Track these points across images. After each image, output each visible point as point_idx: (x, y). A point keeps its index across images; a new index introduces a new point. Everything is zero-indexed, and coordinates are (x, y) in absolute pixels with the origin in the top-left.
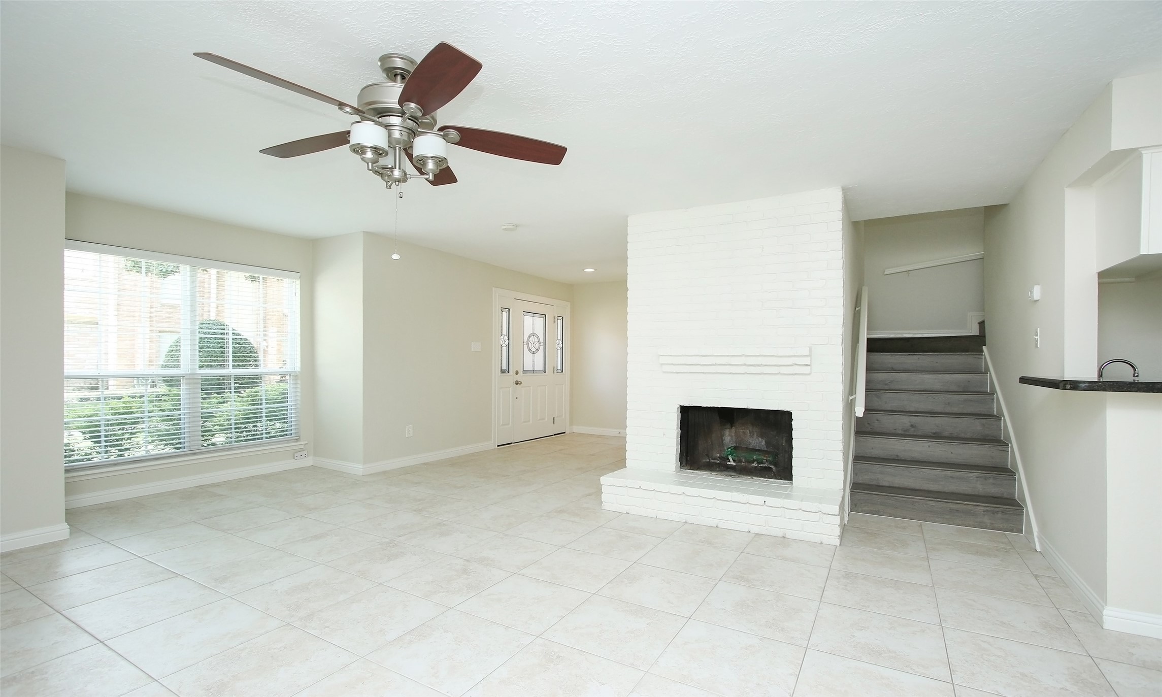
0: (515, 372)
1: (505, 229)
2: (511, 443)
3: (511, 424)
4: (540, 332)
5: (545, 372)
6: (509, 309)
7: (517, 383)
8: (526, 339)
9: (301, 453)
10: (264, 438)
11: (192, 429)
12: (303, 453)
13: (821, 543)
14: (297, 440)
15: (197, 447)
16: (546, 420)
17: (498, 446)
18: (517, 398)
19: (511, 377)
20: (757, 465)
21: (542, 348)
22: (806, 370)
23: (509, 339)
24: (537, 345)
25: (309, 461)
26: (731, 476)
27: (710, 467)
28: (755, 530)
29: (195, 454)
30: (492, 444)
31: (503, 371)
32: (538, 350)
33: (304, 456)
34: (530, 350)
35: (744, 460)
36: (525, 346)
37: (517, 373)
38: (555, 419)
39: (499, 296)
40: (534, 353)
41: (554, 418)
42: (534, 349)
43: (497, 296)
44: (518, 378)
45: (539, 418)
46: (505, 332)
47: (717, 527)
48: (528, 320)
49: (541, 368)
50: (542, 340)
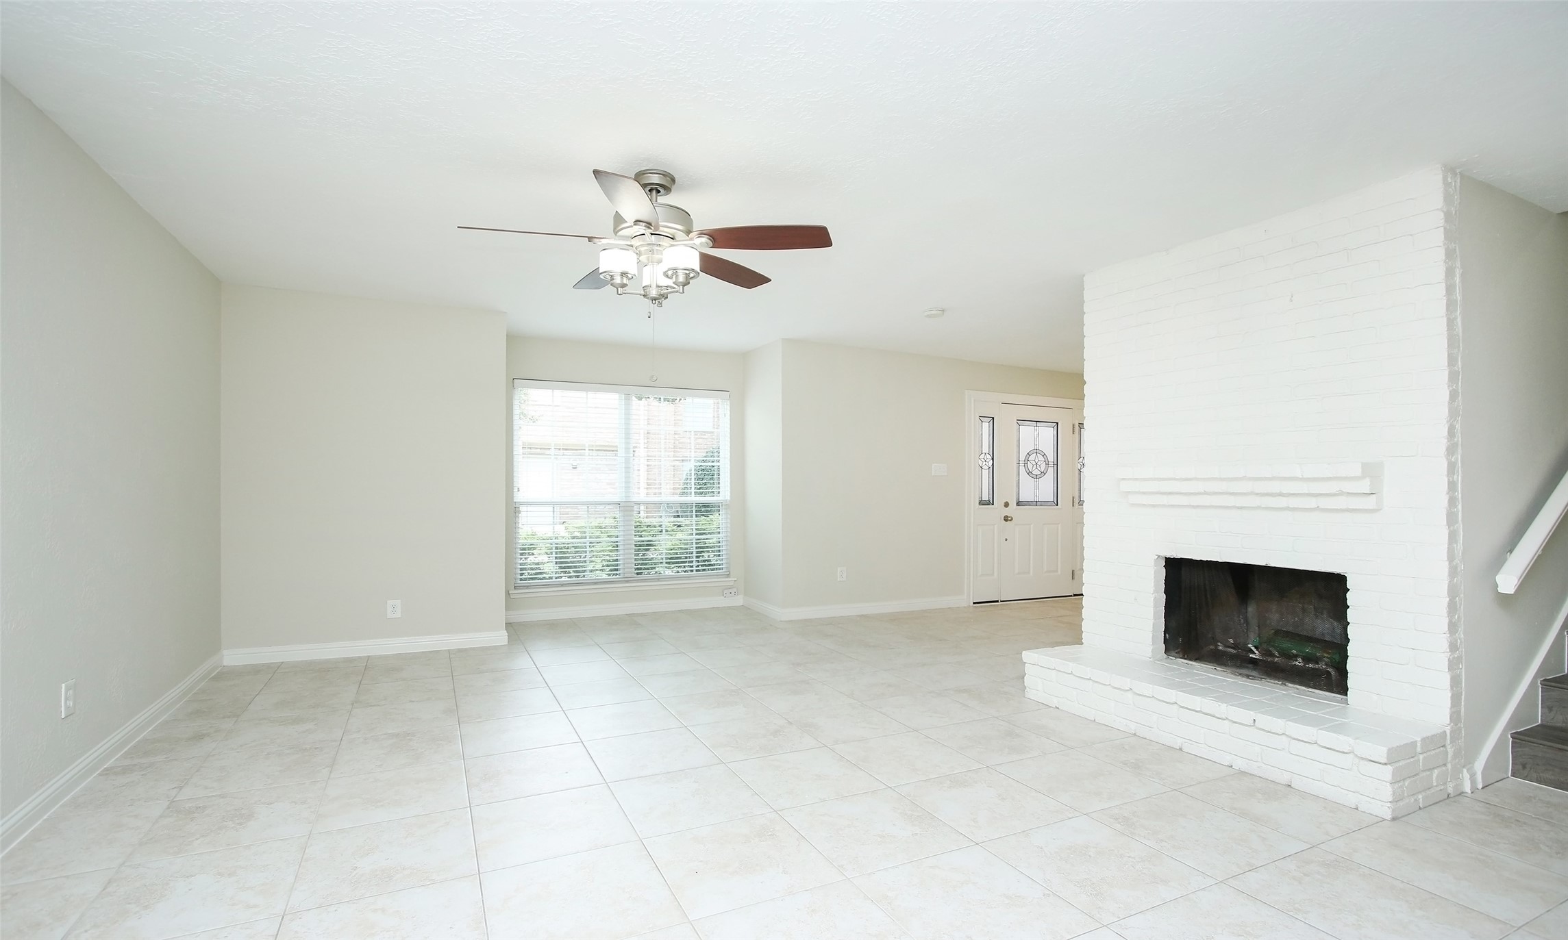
0: (1003, 504)
1: (928, 316)
2: (997, 601)
3: (996, 574)
4: (1048, 447)
5: (1057, 505)
6: (993, 418)
7: (1006, 519)
8: (1022, 458)
9: (730, 591)
10: (695, 571)
11: (626, 556)
12: (733, 591)
13: (1357, 809)
14: (728, 576)
15: (630, 575)
16: (1059, 573)
17: (974, 603)
18: (1006, 540)
19: (998, 510)
20: (1302, 664)
21: (1051, 470)
22: (1370, 502)
23: (993, 459)
24: (1043, 467)
25: (739, 601)
26: (1248, 676)
27: (1217, 659)
28: (1239, 764)
29: (627, 582)
30: (964, 600)
31: (982, 503)
32: (1043, 473)
33: (733, 593)
34: (1029, 473)
35: (1277, 654)
36: (1022, 468)
37: (1007, 505)
38: (1076, 573)
39: (974, 400)
40: (1036, 477)
41: (1073, 571)
42: (1036, 472)
43: (973, 401)
44: (1007, 512)
45: (1045, 570)
46: (986, 449)
47: (1181, 749)
48: (1027, 431)
49: (1050, 497)
50: (1051, 459)
